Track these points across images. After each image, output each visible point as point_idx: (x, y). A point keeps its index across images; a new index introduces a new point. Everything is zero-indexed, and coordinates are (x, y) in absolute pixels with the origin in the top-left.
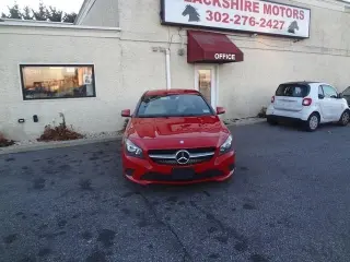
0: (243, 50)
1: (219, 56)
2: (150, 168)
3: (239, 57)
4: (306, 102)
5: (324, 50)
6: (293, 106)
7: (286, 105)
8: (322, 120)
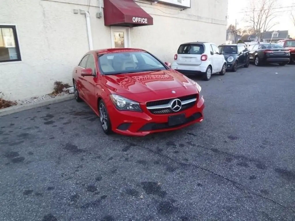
0: (152, 16)
1: (135, 20)
2: (149, 119)
3: (150, 21)
4: (203, 58)
5: (199, 18)
6: (193, 61)
7: (188, 61)
8: (214, 71)
